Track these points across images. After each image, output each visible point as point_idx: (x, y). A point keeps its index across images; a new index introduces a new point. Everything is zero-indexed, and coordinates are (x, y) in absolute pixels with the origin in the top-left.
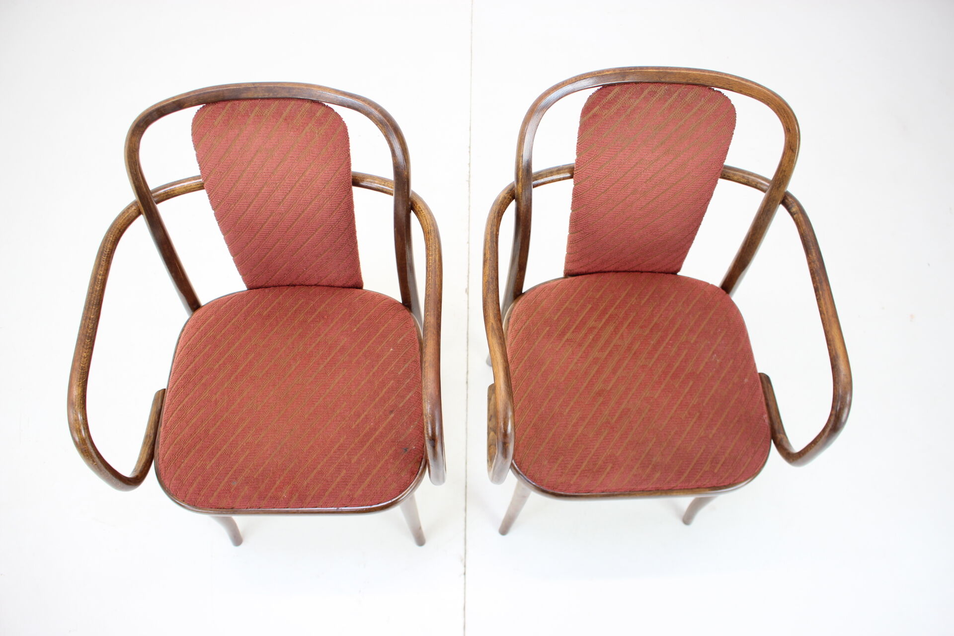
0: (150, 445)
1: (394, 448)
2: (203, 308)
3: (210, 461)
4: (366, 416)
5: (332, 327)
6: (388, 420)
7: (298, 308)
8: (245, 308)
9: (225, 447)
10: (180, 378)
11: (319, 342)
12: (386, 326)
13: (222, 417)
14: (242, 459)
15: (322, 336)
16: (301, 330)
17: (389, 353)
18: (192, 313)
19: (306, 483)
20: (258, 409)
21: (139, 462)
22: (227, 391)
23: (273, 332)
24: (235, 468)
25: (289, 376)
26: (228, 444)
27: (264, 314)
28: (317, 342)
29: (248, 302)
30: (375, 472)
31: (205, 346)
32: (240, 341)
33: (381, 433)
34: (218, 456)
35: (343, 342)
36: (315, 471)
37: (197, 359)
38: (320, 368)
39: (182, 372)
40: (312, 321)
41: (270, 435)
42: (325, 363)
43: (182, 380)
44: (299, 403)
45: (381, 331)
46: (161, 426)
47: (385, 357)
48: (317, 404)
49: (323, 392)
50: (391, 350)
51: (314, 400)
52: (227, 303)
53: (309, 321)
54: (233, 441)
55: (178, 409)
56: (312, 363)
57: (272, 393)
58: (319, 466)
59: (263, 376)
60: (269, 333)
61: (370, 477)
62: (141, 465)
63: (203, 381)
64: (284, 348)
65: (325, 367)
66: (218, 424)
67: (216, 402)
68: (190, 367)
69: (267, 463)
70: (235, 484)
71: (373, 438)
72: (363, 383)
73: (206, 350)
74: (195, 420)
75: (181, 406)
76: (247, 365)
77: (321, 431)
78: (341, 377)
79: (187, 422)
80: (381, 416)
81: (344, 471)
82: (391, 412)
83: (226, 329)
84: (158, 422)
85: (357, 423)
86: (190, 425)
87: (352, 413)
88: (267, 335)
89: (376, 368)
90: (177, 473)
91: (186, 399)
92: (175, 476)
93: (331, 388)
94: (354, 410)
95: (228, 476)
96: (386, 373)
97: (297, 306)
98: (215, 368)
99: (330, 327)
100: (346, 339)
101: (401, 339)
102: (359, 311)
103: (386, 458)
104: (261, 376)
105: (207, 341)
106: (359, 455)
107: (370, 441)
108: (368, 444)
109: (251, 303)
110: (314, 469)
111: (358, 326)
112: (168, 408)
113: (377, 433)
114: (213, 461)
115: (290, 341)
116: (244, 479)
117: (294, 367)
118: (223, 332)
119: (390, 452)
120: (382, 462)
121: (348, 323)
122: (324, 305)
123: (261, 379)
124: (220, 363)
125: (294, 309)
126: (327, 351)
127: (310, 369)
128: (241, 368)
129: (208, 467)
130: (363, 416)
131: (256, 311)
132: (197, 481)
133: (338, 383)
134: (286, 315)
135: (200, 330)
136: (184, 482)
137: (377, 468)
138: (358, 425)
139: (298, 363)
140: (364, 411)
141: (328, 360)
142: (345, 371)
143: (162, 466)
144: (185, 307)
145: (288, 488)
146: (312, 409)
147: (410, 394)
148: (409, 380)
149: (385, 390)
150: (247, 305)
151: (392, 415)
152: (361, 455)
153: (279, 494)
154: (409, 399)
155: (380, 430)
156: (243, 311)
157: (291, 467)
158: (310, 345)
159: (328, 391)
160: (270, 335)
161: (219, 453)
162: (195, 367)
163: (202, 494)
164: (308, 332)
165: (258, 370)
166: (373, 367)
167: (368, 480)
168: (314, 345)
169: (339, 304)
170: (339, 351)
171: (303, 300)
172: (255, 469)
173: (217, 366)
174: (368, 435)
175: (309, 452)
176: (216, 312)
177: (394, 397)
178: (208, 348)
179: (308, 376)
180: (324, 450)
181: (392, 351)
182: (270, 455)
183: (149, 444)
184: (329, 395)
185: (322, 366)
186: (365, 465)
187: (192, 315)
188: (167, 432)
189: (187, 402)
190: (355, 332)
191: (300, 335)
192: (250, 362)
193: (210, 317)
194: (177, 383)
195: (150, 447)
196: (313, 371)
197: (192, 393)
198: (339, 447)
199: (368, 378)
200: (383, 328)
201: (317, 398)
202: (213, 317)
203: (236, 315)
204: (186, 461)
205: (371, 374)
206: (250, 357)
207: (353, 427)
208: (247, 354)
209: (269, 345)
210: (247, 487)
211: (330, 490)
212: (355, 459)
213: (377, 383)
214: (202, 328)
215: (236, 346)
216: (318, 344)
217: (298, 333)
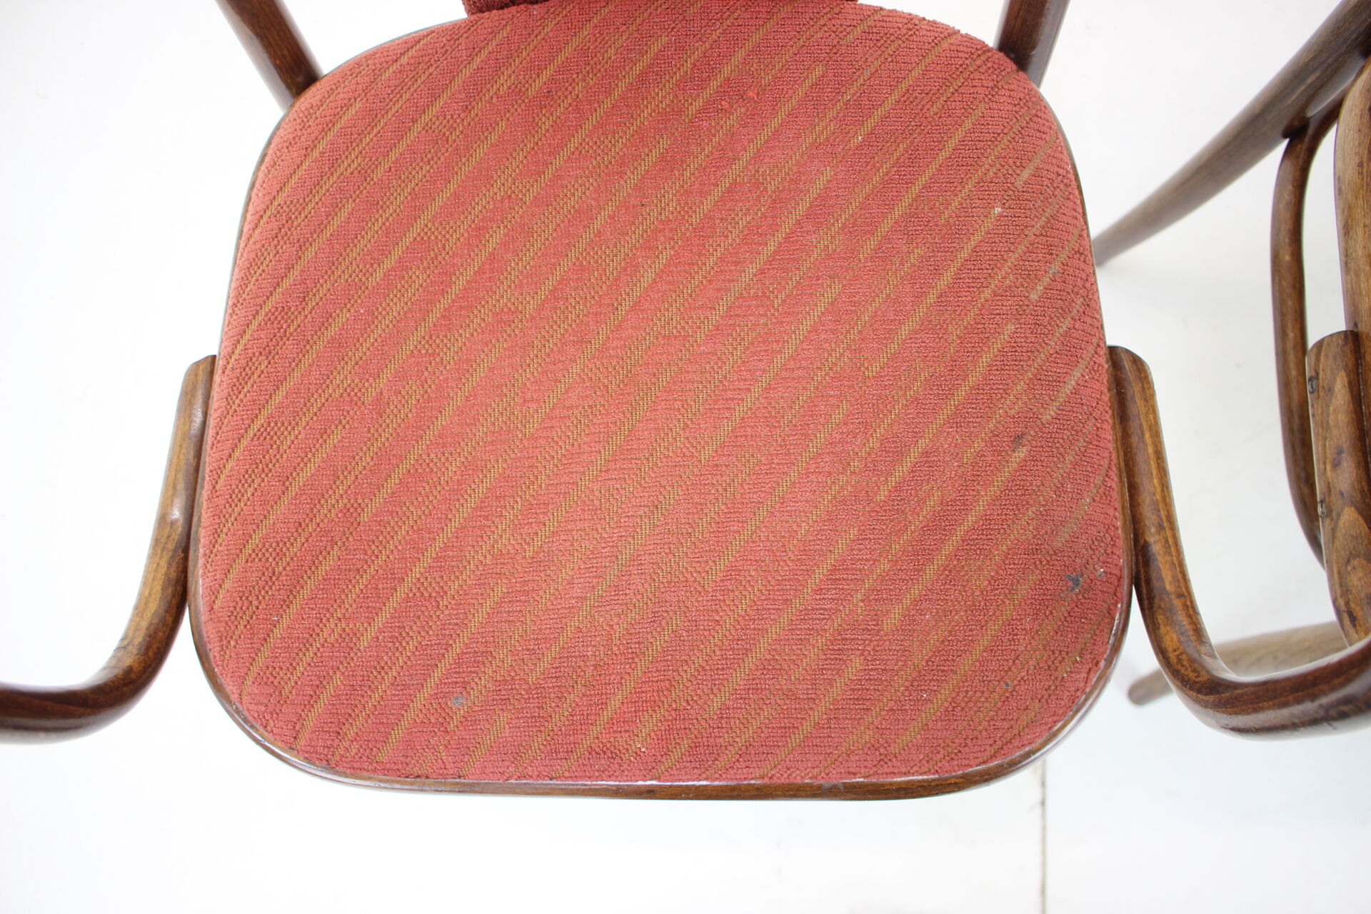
0: (175, 550)
1: (1034, 577)
2: (323, 81)
3: (370, 620)
4: (926, 454)
5: (777, 132)
6: (1007, 472)
7: (650, 66)
8: (467, 73)
9: (418, 570)
10: (255, 323)
11: (735, 183)
12: (968, 124)
13: (401, 458)
14: (480, 617)
15: (742, 163)
16: (665, 143)
17: (989, 224)
18: (290, 100)
19: (716, 704)
20: (530, 429)
21: (139, 610)
22: (418, 364)
23: (564, 154)
24: (457, 648)
25: (633, 309)
26: (427, 560)
27: (532, 92)
28: (726, 183)
29: (474, 51)
30: (966, 664)
31: (335, 208)
32: (452, 186)
33: (986, 518)
34: (393, 603)
35: (821, 183)
36: (750, 662)
37: (309, 254)
38: (745, 279)
39: (259, 301)
40: (704, 110)
41: (580, 525)
42: (763, 258)
43: (260, 328)
44: (678, 405)
45: (952, 143)
46: (203, 487)
47: (977, 238)
48: (740, 411)
49: (761, 365)
50: (998, 210)
51: (730, 394)
52: (404, 60)
53: (693, 110)
54: (446, 547)
55: (251, 433)
56: (712, 260)
57: (576, 369)
58: (763, 644)
59: (541, 308)
60: (553, 154)
61: (954, 680)
62: (145, 624)
63: (333, 330)
64: (610, 209)
65: (762, 272)
66: (391, 484)
67: (380, 405)
68: (286, 283)
69: (570, 631)
70: (459, 704)
71: (956, 539)
72: (905, 331)
73: (336, 223)
74: (311, 469)
75: (261, 420)
76: (481, 271)
77: (763, 513)
78: (821, 309)
79: (285, 480)
80: (981, 455)
81: (857, 662)
82: (1018, 439)
83: (402, 146)
84: (197, 469)
85: (893, 481)
86: (294, 490)
87: (873, 443)
88: (546, 164)
89: (947, 278)
90: (260, 661)
91: (279, 397)
92: (255, 670)
93: (790, 350)
94: (880, 431)
95: (437, 674)
96: (987, 294)
97: (646, 60)
98: (372, 282)
99: (767, 132)
100: (829, 173)
101: (1026, 174)
102: (867, 74)
103: (1009, 611)
104: (530, 308)
105: (341, 190)
106: (907, 601)
107: (948, 549)
108: (939, 561)
109: (483, 55)
110: (747, 651)
111: (870, 124)
112: (219, 426)
113: (971, 519)
114: (380, 621)
115: (632, 179)
116: (491, 686)
117: (649, 277)
118: (393, 156)
119: (1023, 590)
120: (993, 628)
121: (831, 114)
122: (740, 55)
123: (532, 318)
124: (388, 264)
125: (638, 69)
126: (764, 216)
127: (710, 282)
128: (462, 282)
129: (364, 643)
130: (914, 454)
131: (504, 82)
132: (331, 689)
133: (814, 330)
134: (609, 93)
135: (316, 154)
136: (285, 692)
137: (977, 651)
138: (898, 488)
139: (664, 258)
140: (917, 436)
141: (772, 246)
142: (837, 287)
143: (209, 632)
144: (268, 79)
145: (649, 724)
146: (728, 426)
147: (1077, 374)
148: (1067, 323)
149: (985, 359)
150: (471, 58)
151: (1022, 453)
152: (915, 602)
153: (622, 740)
154: (1075, 392)
155: (981, 506)
156: (459, 81)
157: (658, 645)
158: (703, 194)
159: (779, 360)
160: (558, 162)
161: (401, 592)
162: (303, 282)
163: (351, 734)
164: (694, 149)
165: (521, 286)
166: (937, 272)
167: (945, 692)
168: (717, 193)
169: (795, 50)
170: (807, 216)
171: (665, 39)
172: (532, 652)
173: (379, 275)
174: (941, 524)
175: (725, 591)
176: (366, 91)
177: (1020, 387)
178: (343, 215)
179: (701, 307)
180: (779, 583)
181: (1000, 215)
182: (582, 599)
183: (171, 546)
184: (784, 374)
185: (752, 270)
186: (934, 638)
187: (292, 106)
188: (218, 514)
189: (280, 407)
190: (858, 147)
191: (663, 158)
192: (492, 258)
193: (347, 106)
194: (247, 337)
195: (172, 557)
196: (718, 290)
197: (297, 374)
198: (834, 570)
199: (921, 311)
200: (960, 134)
201: (741, 385)
202: (358, 105)
203: (435, 97)
204: (285, 621)
205: (932, 298)
206: (494, 240)
207: (881, 497)
208: (480, 231)
209: (556, 196)
210: (504, 717)
211: (807, 727)
212: (892, 619)
213: (955, 331)
214: (320, 147)
215: (439, 202)
216: (729, 191)
217: (655, 153)
